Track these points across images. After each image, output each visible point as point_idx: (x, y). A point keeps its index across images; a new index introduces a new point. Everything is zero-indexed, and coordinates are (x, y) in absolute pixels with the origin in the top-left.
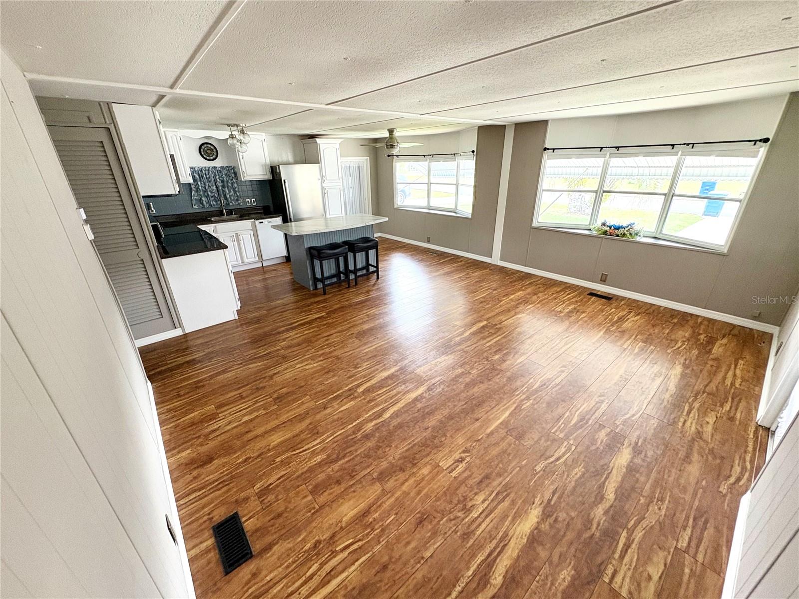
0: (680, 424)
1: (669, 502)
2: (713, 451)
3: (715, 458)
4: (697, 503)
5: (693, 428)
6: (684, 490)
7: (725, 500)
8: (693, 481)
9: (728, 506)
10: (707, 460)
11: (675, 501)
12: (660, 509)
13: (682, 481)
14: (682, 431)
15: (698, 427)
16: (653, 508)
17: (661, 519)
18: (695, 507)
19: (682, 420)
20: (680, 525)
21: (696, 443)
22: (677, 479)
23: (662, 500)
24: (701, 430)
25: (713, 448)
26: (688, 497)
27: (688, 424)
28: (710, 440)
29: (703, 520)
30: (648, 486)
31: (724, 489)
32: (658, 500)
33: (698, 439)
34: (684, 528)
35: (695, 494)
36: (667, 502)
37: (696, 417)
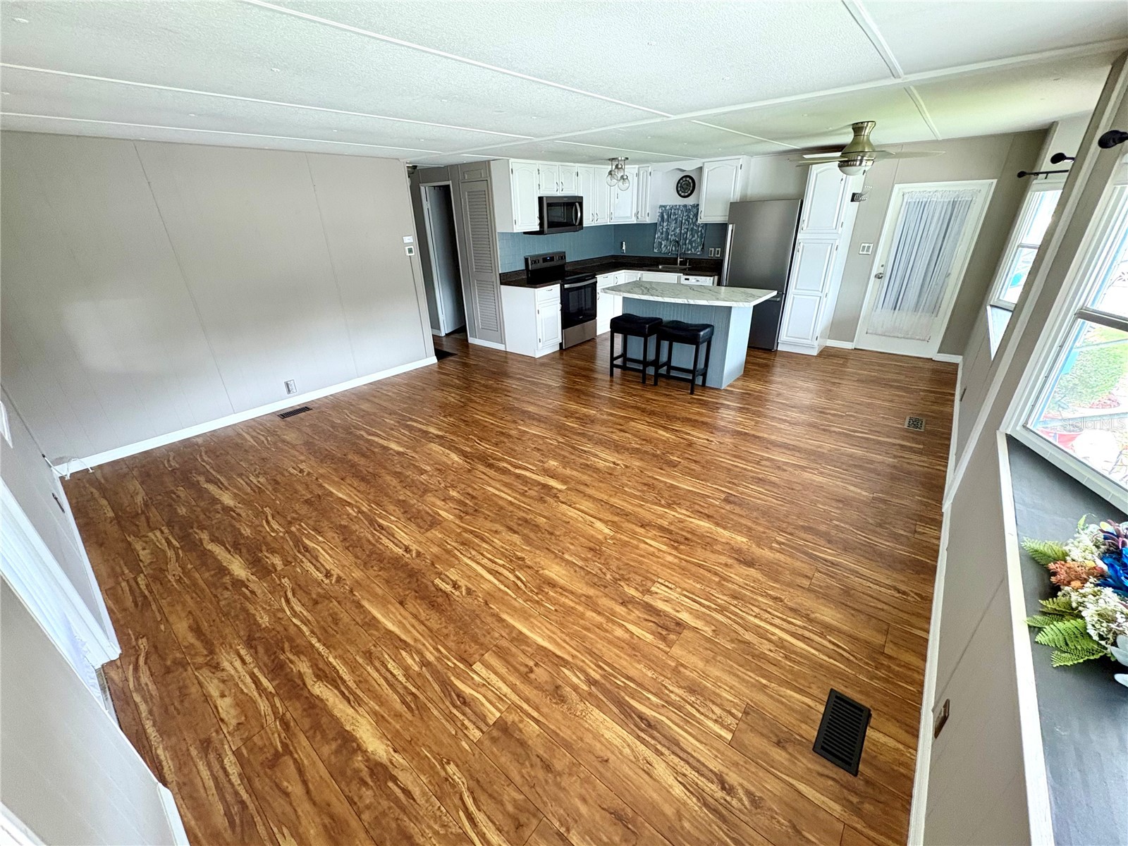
0: (243, 652)
1: (173, 585)
2: (183, 666)
3: (175, 662)
4: (154, 607)
5: (226, 664)
6: (171, 605)
7: (134, 634)
8: (172, 619)
9: (129, 635)
10: (179, 648)
11: (170, 591)
12: (174, 575)
13: (179, 608)
14: (231, 647)
15: (224, 674)
16: (179, 571)
17: (166, 573)
18: (152, 603)
19: (248, 659)
20: (152, 584)
21: (206, 653)
22: (184, 604)
23: (179, 581)
24: (219, 674)
25: (186, 670)
26: (164, 603)
27: (238, 664)
28: (197, 674)
29: (140, 604)
30: (197, 575)
31: (143, 643)
32: (180, 577)
33: (208, 658)
34: (147, 586)
35: (160, 609)
36: (174, 584)
37: (241, 685)
